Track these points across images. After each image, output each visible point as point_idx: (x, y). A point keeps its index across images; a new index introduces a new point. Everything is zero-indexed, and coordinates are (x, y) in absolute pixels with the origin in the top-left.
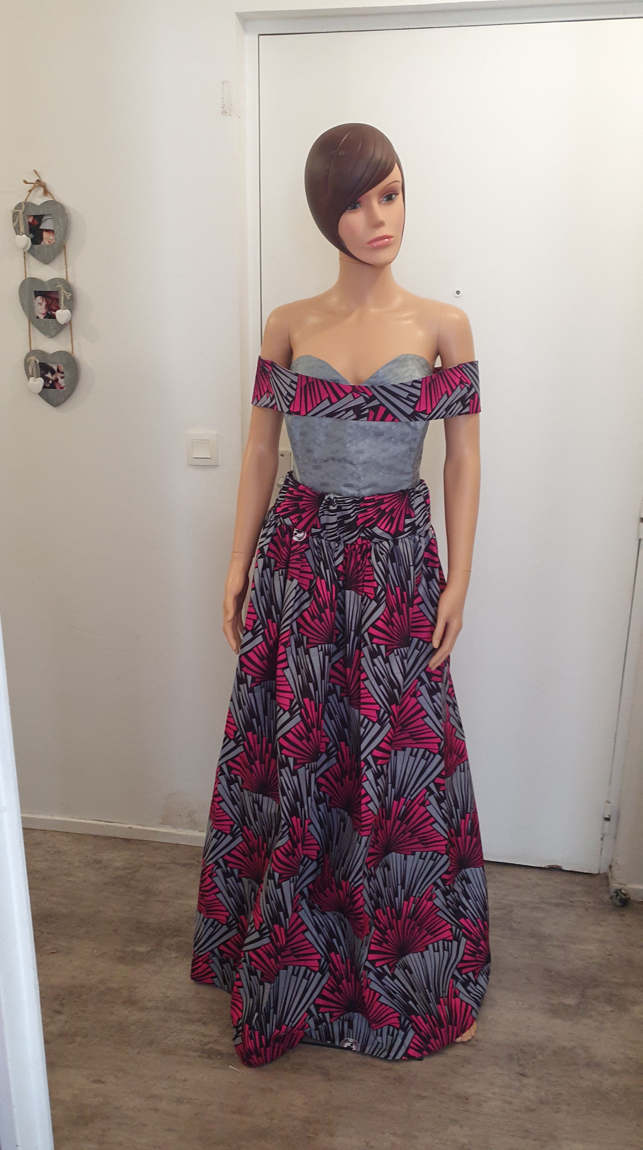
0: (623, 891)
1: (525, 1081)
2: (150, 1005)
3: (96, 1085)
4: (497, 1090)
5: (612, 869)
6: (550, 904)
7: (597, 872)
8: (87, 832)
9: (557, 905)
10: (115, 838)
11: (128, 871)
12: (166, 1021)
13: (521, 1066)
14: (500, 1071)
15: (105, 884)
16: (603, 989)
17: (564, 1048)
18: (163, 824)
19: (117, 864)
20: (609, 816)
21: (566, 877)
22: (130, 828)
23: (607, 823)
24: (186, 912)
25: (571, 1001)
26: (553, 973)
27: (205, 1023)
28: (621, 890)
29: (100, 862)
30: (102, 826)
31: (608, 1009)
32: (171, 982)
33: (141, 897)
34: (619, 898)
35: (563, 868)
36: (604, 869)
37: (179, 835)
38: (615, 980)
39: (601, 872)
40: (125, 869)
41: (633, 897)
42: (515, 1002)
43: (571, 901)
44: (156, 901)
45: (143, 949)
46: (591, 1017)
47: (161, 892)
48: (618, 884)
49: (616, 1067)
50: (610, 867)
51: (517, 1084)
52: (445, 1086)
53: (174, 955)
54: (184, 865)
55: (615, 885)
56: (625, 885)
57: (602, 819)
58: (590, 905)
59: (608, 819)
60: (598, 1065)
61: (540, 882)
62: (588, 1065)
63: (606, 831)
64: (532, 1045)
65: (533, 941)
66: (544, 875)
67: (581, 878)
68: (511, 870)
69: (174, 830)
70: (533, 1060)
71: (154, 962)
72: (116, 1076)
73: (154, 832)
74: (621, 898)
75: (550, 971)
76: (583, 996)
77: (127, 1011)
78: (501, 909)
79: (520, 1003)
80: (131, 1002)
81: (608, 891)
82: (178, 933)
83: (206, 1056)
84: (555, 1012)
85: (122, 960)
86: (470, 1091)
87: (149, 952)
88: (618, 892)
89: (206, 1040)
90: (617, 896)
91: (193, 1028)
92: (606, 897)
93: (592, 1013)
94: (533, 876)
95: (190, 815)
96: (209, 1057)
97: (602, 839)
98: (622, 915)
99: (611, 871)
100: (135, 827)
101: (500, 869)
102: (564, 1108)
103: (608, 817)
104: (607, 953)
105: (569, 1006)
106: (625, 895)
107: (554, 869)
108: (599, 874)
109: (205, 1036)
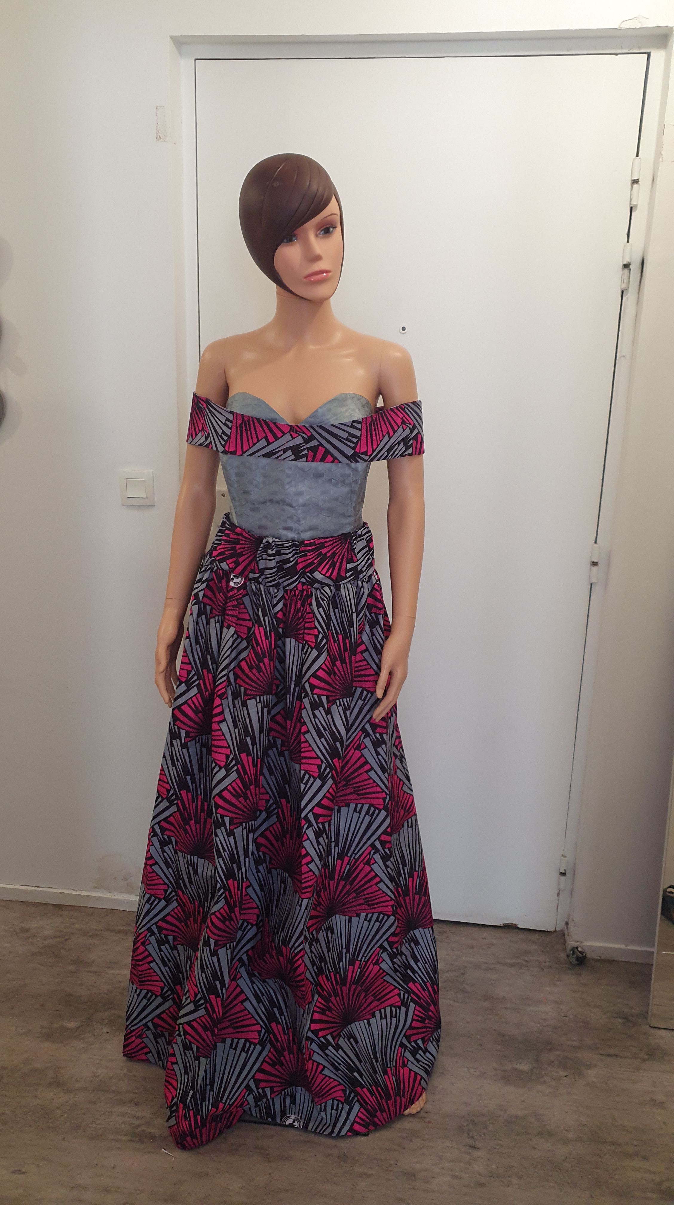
0: (579, 949)
1: (476, 1153)
2: (77, 1086)
3: (16, 1176)
4: (447, 1165)
5: (569, 926)
6: (505, 964)
7: (553, 930)
8: (15, 898)
9: (512, 965)
10: (46, 904)
11: (58, 939)
12: (95, 1103)
13: (472, 1137)
14: (448, 1144)
15: (33, 954)
16: (558, 1053)
17: (517, 1117)
18: (96, 888)
19: (46, 933)
20: (565, 870)
21: (522, 936)
22: (62, 893)
23: (563, 878)
24: (120, 982)
25: (524, 1067)
26: (507, 1037)
27: (136, 1104)
28: (577, 948)
29: (27, 931)
30: (31, 892)
31: (562, 1073)
32: (101, 1060)
33: (72, 968)
34: (575, 956)
35: (519, 926)
36: (560, 926)
37: (115, 900)
38: (569, 1042)
39: (558, 929)
40: (55, 937)
41: (589, 955)
42: (466, 1069)
43: (527, 961)
44: (88, 972)
45: (72, 1025)
46: (545, 1082)
47: (93, 962)
48: (573, 941)
49: (570, 1135)
50: (567, 924)
51: (468, 1157)
52: (392, 1162)
53: (105, 1030)
54: (119, 932)
55: (571, 943)
56: (582, 942)
57: (559, 873)
58: (547, 964)
59: (563, 874)
60: (551, 1134)
61: (494, 941)
62: (540, 1134)
63: (562, 887)
64: (483, 1115)
65: (486, 1004)
66: (499, 933)
67: (536, 936)
68: (464, 929)
69: (108, 894)
70: (485, 1131)
71: (83, 1039)
72: (38, 1166)
73: (87, 896)
74: (577, 956)
75: (503, 1036)
76: (537, 1060)
77: (52, 1094)
78: (455, 971)
79: (472, 1070)
80: (58, 1083)
81: (565, 949)
82: (111, 1006)
83: (137, 1139)
84: (507, 1078)
85: (48, 1036)
86: (418, 1166)
87: (79, 1027)
88: (574, 950)
89: (137, 1122)
90: (573, 954)
91: (124, 1109)
92: (563, 956)
93: (546, 1078)
94: (487, 936)
95: (125, 879)
96: (141, 1141)
97: (558, 895)
98: (580, 975)
99: (567, 928)
100: (68, 892)
101: (453, 929)
102: (515, 1181)
103: (564, 872)
104: (563, 1014)
105: (522, 1072)
106: (581, 953)
107: (510, 927)
108: (555, 931)
109: (138, 1118)
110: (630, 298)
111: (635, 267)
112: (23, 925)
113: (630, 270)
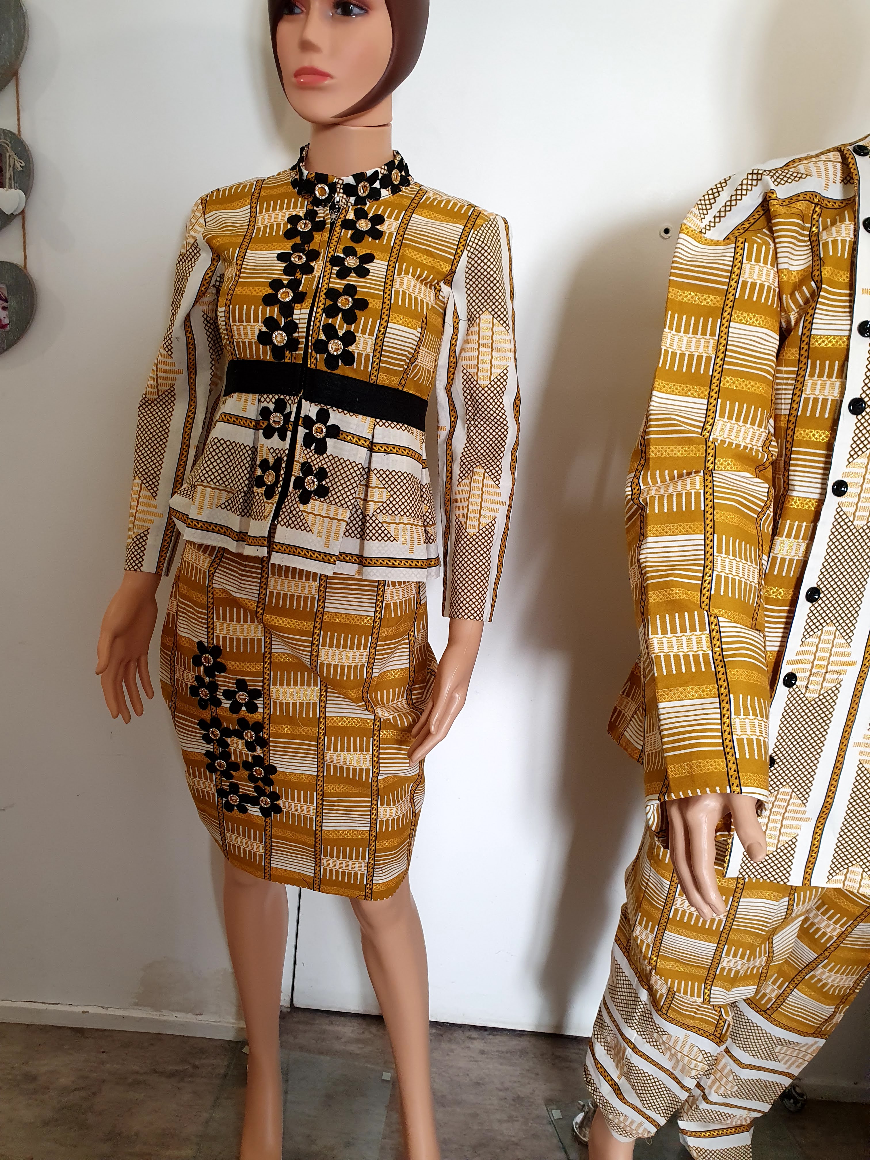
0: (797, 1089)
18: (138, 1005)
22: (84, 1012)
34: (792, 1098)
40: (77, 1089)
41: (812, 1098)
69: (155, 1014)
73: (123, 1016)
90: (789, 1096)
100: (92, 1010)
106: (801, 1095)
112: (26, 1068)
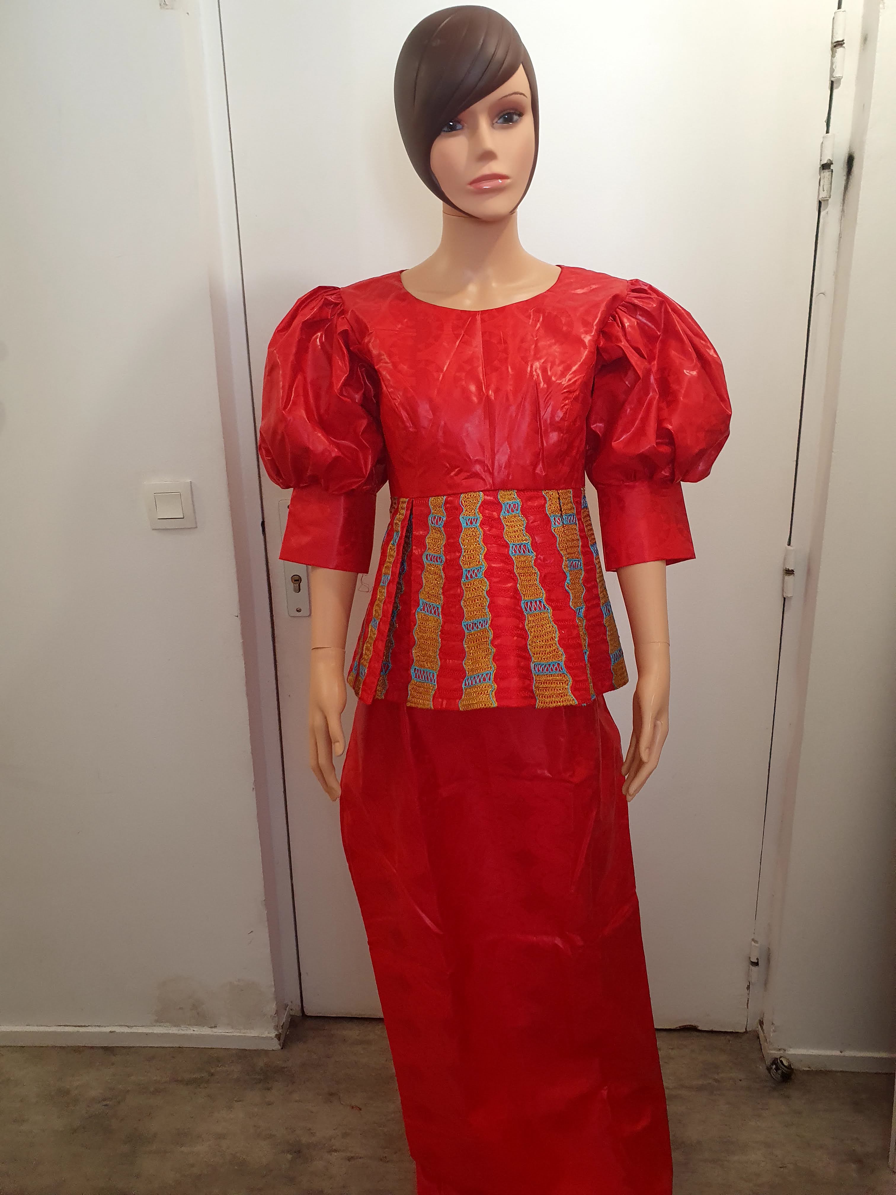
0: (784, 1061)
5: (764, 1027)
7: (743, 1031)
10: (93, 1048)
11: (109, 1103)
15: (74, 1131)
18: (159, 1022)
19: (92, 1094)
21: (705, 1041)
23: (754, 969)
28: (780, 1059)
29: (67, 1093)
30: (71, 1034)
33: (126, 1148)
35: (700, 1028)
36: (752, 1026)
39: (749, 1030)
40: (104, 1100)
41: (797, 1067)
48: (775, 1049)
50: (761, 1023)
55: (771, 1052)
57: (747, 963)
58: (744, 1083)
59: (756, 964)
61: (672, 1052)
63: (753, 979)
66: (674, 1040)
67: (724, 1041)
69: (176, 1029)
73: (148, 1034)
74: (782, 1071)
81: (763, 1059)
88: (776, 1061)
90: (777, 1069)
92: (762, 1069)
95: (195, 1006)
97: (748, 988)
99: (762, 1029)
100: (118, 1029)
103: (756, 961)
106: (786, 1066)
107: (690, 1030)
108: (746, 1032)
110: (832, 212)
111: (839, 167)
112: (61, 1084)
113: (832, 171)
